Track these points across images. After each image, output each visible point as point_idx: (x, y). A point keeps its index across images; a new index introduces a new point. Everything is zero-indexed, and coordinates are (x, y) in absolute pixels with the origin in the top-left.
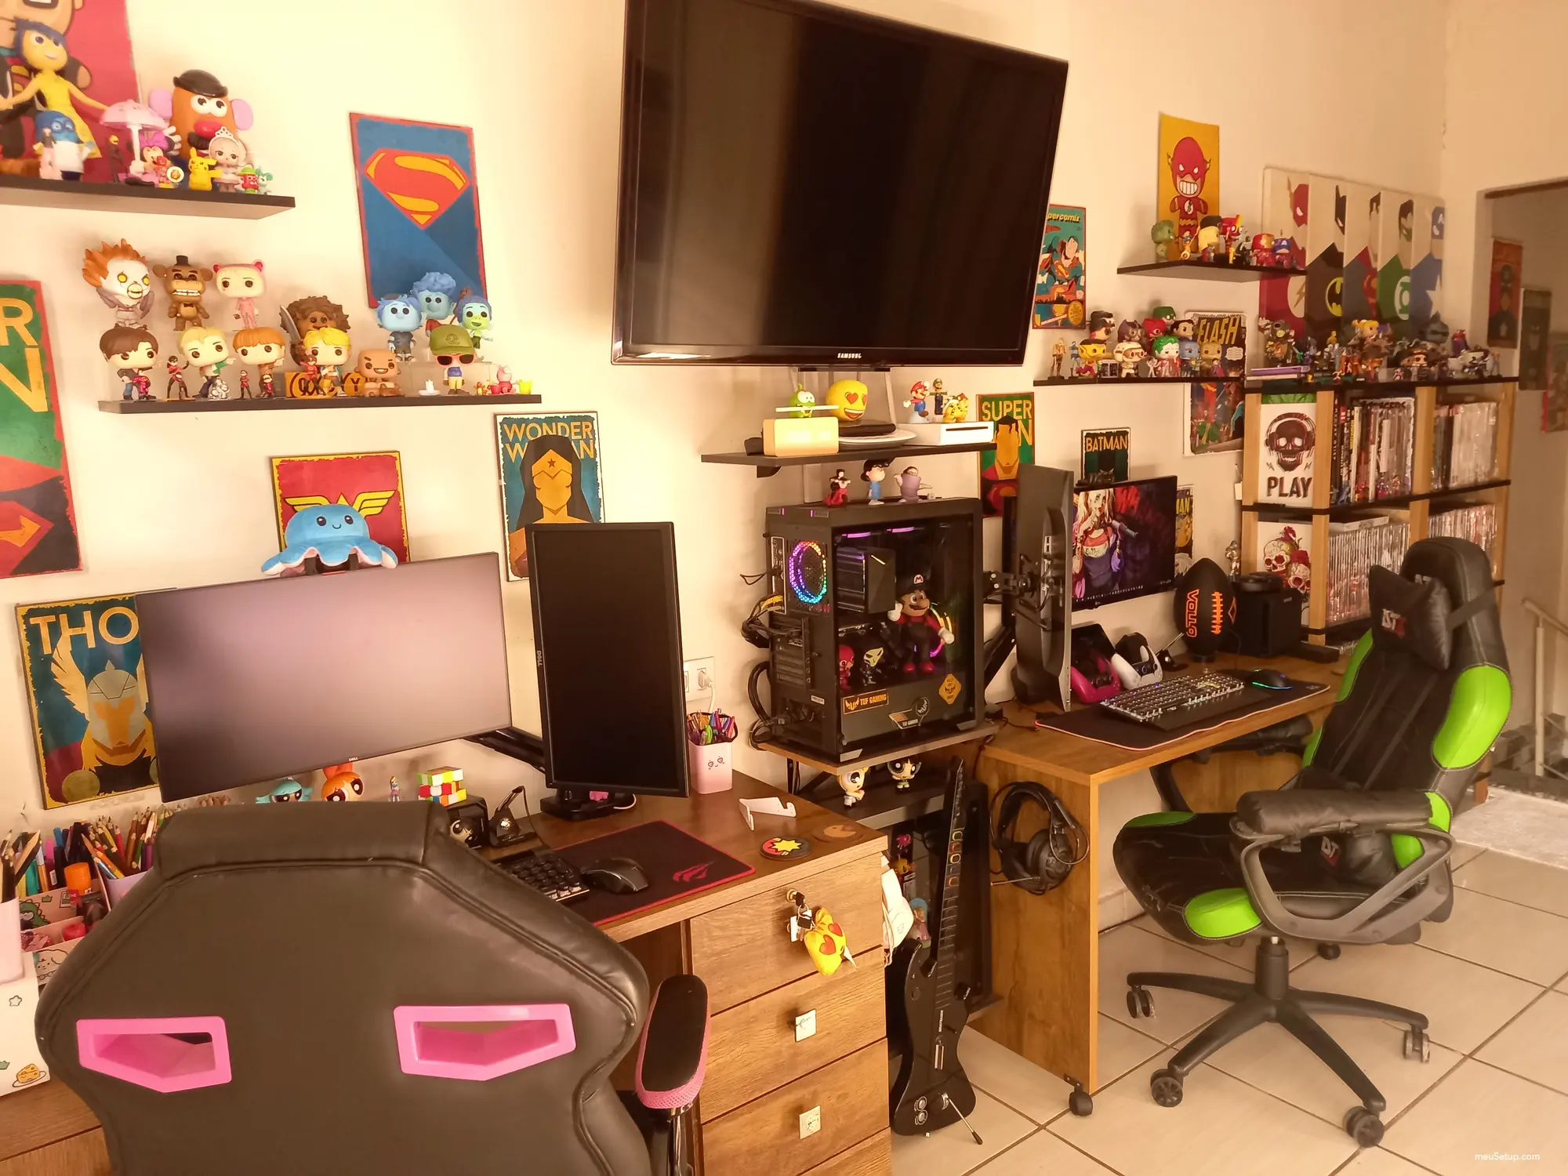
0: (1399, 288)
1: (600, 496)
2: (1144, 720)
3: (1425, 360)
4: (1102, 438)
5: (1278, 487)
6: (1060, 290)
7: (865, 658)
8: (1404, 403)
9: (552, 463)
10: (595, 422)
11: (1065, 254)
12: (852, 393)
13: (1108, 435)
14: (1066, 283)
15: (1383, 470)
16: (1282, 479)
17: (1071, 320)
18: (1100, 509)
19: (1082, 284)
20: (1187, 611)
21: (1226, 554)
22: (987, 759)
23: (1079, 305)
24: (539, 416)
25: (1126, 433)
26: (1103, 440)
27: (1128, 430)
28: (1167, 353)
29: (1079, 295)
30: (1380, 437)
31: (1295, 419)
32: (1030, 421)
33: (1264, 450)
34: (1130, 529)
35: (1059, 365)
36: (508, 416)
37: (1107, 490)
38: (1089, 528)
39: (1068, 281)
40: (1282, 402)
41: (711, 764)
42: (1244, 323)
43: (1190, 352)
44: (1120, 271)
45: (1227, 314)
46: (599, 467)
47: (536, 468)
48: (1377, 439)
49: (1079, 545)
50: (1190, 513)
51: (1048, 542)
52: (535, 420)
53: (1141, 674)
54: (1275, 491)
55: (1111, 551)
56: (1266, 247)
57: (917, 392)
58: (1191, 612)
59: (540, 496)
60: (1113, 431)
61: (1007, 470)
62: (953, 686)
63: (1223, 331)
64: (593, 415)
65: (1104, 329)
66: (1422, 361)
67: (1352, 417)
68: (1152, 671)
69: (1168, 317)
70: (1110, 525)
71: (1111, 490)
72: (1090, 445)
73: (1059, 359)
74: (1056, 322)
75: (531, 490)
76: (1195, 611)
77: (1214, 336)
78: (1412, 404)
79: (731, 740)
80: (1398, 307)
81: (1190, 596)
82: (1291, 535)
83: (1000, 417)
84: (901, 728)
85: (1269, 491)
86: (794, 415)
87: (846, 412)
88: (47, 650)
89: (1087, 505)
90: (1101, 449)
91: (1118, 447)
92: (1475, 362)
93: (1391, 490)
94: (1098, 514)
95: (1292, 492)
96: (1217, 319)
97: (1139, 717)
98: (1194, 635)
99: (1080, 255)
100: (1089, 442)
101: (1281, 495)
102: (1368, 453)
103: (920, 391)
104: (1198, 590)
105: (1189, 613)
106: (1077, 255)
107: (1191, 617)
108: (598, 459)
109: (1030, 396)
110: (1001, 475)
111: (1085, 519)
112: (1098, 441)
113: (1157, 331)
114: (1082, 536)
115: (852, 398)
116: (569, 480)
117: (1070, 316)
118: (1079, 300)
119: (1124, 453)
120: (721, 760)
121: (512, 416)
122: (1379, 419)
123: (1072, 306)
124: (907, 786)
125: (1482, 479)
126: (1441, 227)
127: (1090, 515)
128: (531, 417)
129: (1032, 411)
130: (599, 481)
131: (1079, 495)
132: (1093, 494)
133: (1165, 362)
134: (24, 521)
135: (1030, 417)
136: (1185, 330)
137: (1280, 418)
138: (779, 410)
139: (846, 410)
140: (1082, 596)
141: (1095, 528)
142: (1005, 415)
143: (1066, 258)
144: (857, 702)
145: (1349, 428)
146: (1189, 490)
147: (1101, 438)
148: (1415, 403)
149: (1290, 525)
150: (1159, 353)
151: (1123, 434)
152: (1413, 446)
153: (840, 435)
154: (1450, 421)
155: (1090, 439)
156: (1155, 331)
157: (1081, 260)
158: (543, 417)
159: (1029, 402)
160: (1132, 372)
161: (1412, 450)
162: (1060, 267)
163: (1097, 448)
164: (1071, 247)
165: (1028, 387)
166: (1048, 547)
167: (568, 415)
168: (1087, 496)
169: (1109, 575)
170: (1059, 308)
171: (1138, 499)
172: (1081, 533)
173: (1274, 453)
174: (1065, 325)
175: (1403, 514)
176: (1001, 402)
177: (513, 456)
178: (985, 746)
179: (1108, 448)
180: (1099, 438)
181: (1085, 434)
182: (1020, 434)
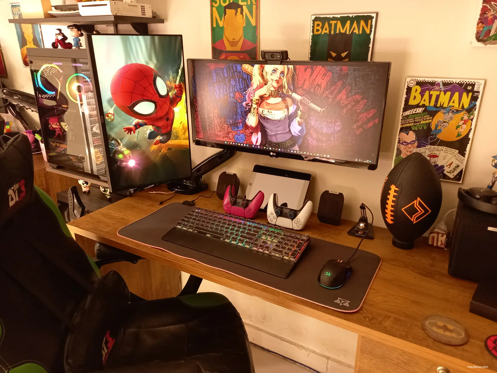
4: (336, 22)
13: (344, 20)
18: (277, 81)
25: (371, 18)
26: (336, 25)
27: (374, 15)
32: (254, 7)
34: (314, 103)
37: (286, 66)
38: (266, 94)
49: (254, 106)
50: (470, 110)
55: (290, 118)
60: (351, 15)
61: (233, 43)
70: (290, 97)
71: (291, 67)
72: (319, 28)
83: (227, 3)
89: (262, 76)
90: (332, 33)
91: (356, 31)
94: (275, 85)
100: (318, 25)
110: (229, 48)
111: (260, 87)
112: (330, 25)
114: (258, 100)
119: (365, 38)
127: (266, 84)
131: (253, 66)
132: (269, 68)
140: (258, 144)
141: (271, 96)
144: (55, 144)
146: (473, 85)
147: (333, 22)
151: (367, 19)
155: (318, 22)
163: (327, 32)
168: (262, 69)
172: (257, 97)
179: (343, 31)
180: (331, 22)
181: (313, 17)
182: (244, 16)
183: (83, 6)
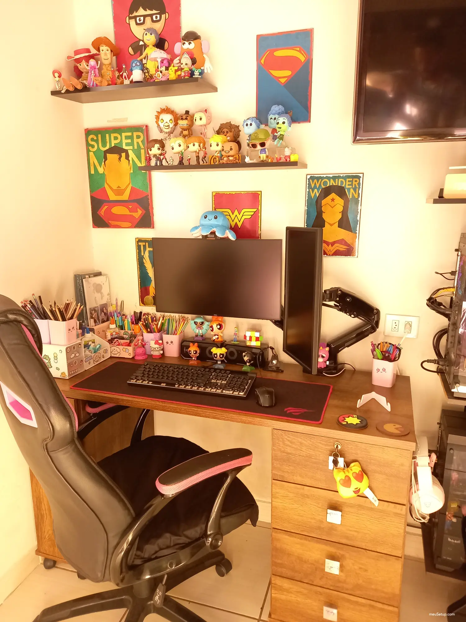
9: (333, 200)
10: (361, 179)
24: (329, 176)
36: (313, 176)
47: (324, 202)
52: (327, 178)
59: (324, 216)
64: (361, 175)
75: (320, 213)
88: (143, 254)
116: (341, 209)
121: (315, 176)
128: (325, 176)
134: (138, 210)
158: (331, 176)
167: (346, 175)
177: (313, 195)
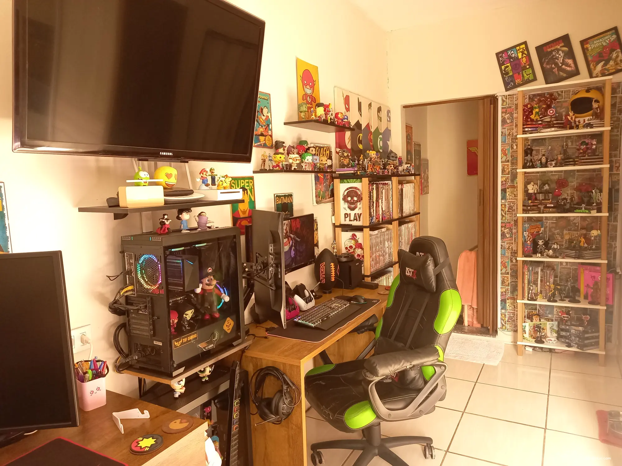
0: (379, 140)
1: (8, 234)
2: (315, 326)
3: (393, 167)
5: (348, 218)
6: (261, 130)
7: (184, 316)
8: (388, 183)
11: (263, 114)
12: (169, 173)
13: (285, 196)
14: (264, 127)
15: (384, 210)
16: (350, 214)
17: (267, 144)
19: (271, 128)
20: (321, 272)
21: (332, 246)
22: (246, 357)
23: (270, 137)
25: (292, 195)
26: (283, 198)
27: (292, 194)
28: (308, 160)
29: (270, 133)
30: (382, 196)
31: (354, 189)
32: (253, 189)
33: (342, 202)
34: (298, 238)
35: (264, 164)
39: (265, 126)
40: (348, 182)
41: (92, 392)
42: (331, 150)
43: (316, 160)
44: (285, 124)
45: (325, 146)
46: (6, 217)
48: (381, 197)
50: (317, 230)
51: (271, 247)
53: (307, 303)
54: (348, 219)
55: (290, 248)
56: (340, 118)
57: (203, 174)
58: (322, 272)
60: (286, 194)
61: (244, 212)
62: (230, 324)
63: (324, 153)
65: (282, 148)
66: (392, 167)
67: (373, 189)
68: (311, 301)
69: (306, 145)
70: (290, 236)
71: (289, 220)
72: (278, 200)
73: (264, 161)
74: (261, 144)
76: (324, 272)
77: (321, 154)
78: (391, 184)
79: (104, 376)
80: (379, 147)
81: (321, 266)
82: (355, 237)
84: (205, 350)
85: (345, 219)
86: (138, 185)
87: (166, 183)
91: (289, 201)
92: (408, 168)
93: (387, 217)
94: (285, 232)
95: (354, 219)
96: (322, 147)
97: (312, 325)
98: (324, 282)
99: (269, 115)
100: (278, 199)
101: (350, 220)
102: (379, 202)
103: (204, 173)
104: (324, 263)
105: (321, 273)
106: (268, 115)
107: (323, 274)
108: (5, 212)
109: (252, 178)
110: (242, 216)
112: (281, 199)
113: (302, 151)
115: (169, 176)
117: (266, 142)
118: (270, 135)
119: (291, 204)
120: (98, 389)
122: (381, 190)
123: (267, 138)
124: (207, 379)
125: (412, 212)
126: (390, 118)
129: (253, 185)
130: (7, 225)
133: (307, 164)
135: (253, 188)
136: (312, 151)
137: (347, 189)
138: (128, 181)
139: (166, 182)
141: (284, 238)
142: (242, 187)
143: (263, 115)
144: (181, 341)
145: (373, 193)
146: (316, 220)
147: (282, 198)
148: (392, 183)
149: (354, 233)
150: (305, 160)
151: (290, 196)
152: (392, 200)
153: (164, 196)
154: (402, 190)
156: (301, 151)
157: (270, 117)
159: (252, 181)
160: (296, 167)
161: (392, 201)
162: (261, 119)
163: (281, 202)
164: (265, 111)
165: (251, 174)
166: (271, 249)
169: (290, 259)
170: (262, 138)
171: (300, 224)
173: (346, 203)
174: (265, 146)
175: (390, 226)
176: (239, 181)
178: (245, 351)
179: (285, 202)
180: (281, 197)
181: (276, 195)
182: (249, 196)
183: (221, 193)
